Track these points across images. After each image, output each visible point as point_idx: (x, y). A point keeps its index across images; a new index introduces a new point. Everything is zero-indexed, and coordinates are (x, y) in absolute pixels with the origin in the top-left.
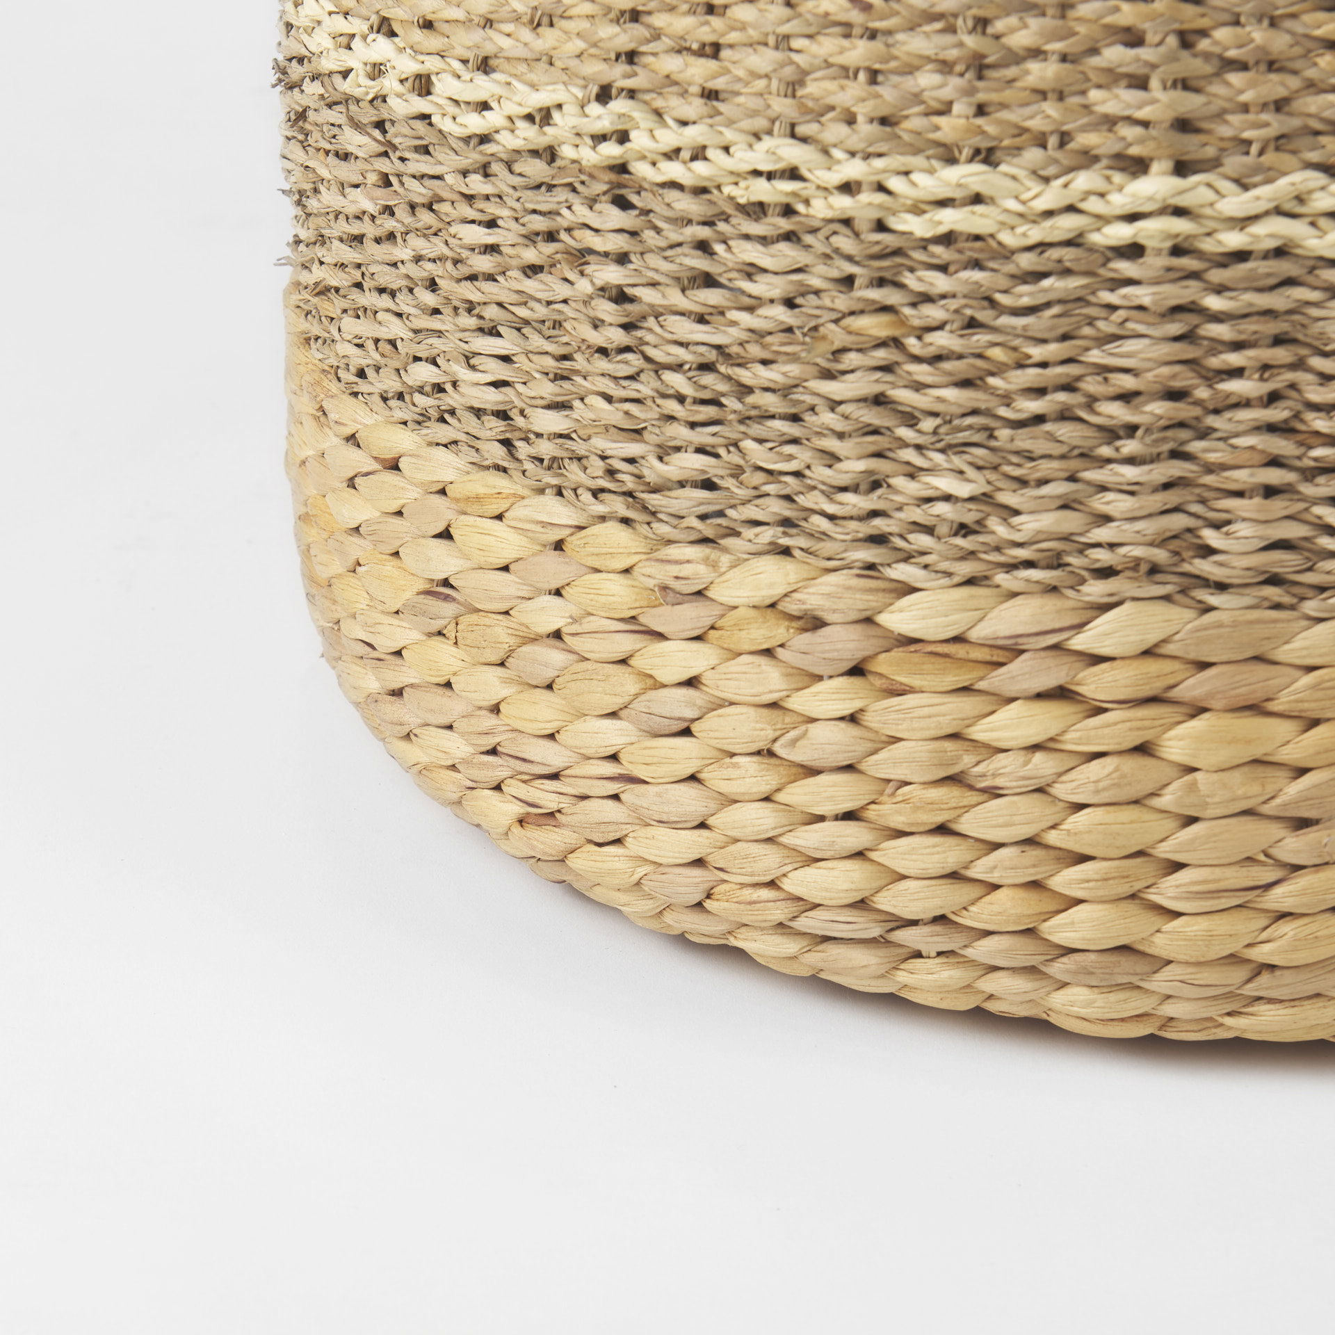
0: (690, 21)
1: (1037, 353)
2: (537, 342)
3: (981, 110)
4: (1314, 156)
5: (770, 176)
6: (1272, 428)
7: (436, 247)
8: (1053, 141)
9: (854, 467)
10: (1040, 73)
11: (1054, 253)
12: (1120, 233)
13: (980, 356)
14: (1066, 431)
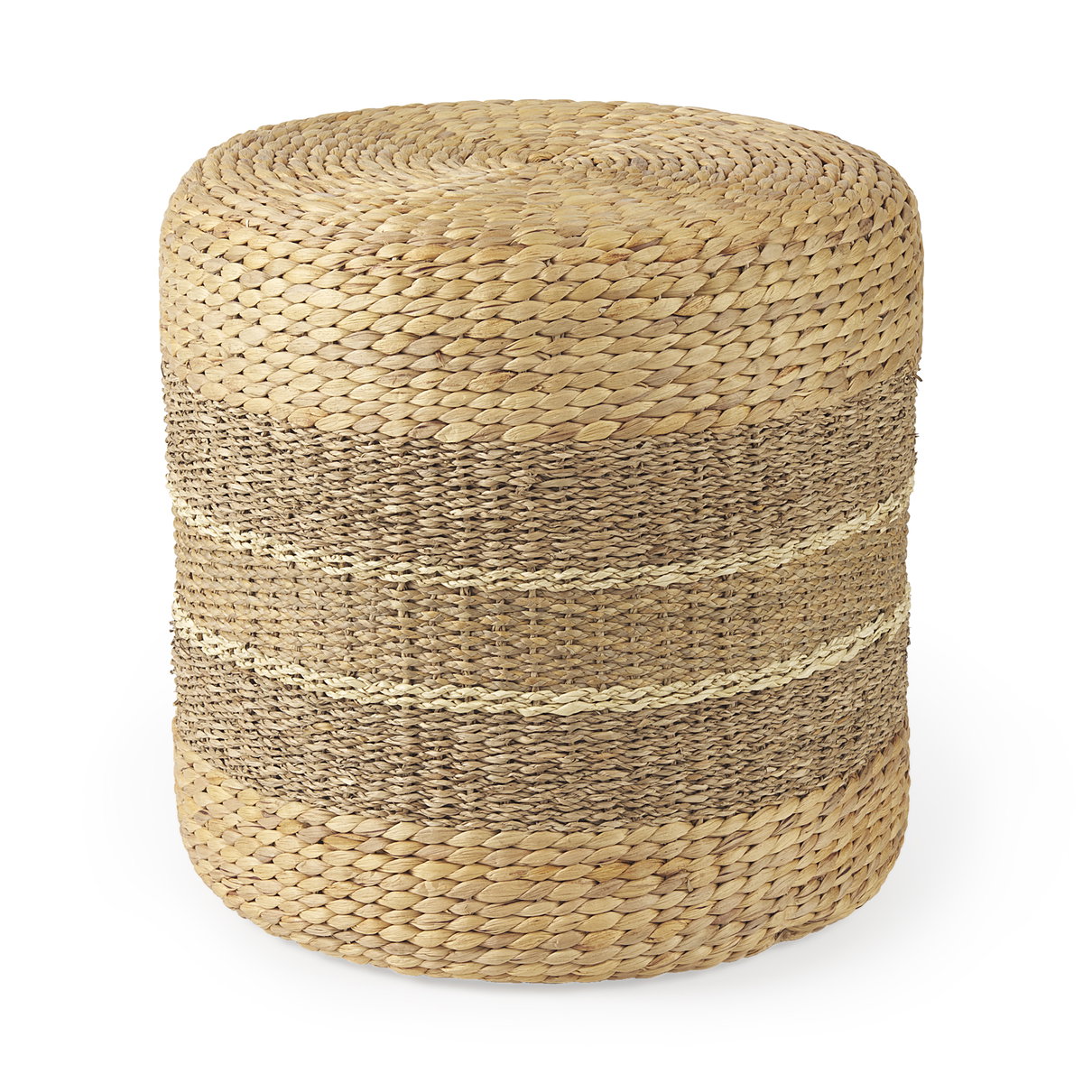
0: (270, 625)
1: (371, 739)
2: (230, 726)
3: (352, 660)
4: (453, 680)
5: (293, 676)
6: (444, 767)
7: (203, 692)
8: (374, 671)
9: (318, 773)
10: (370, 649)
11: (374, 707)
12: (393, 702)
13: (354, 739)
14: (379, 764)
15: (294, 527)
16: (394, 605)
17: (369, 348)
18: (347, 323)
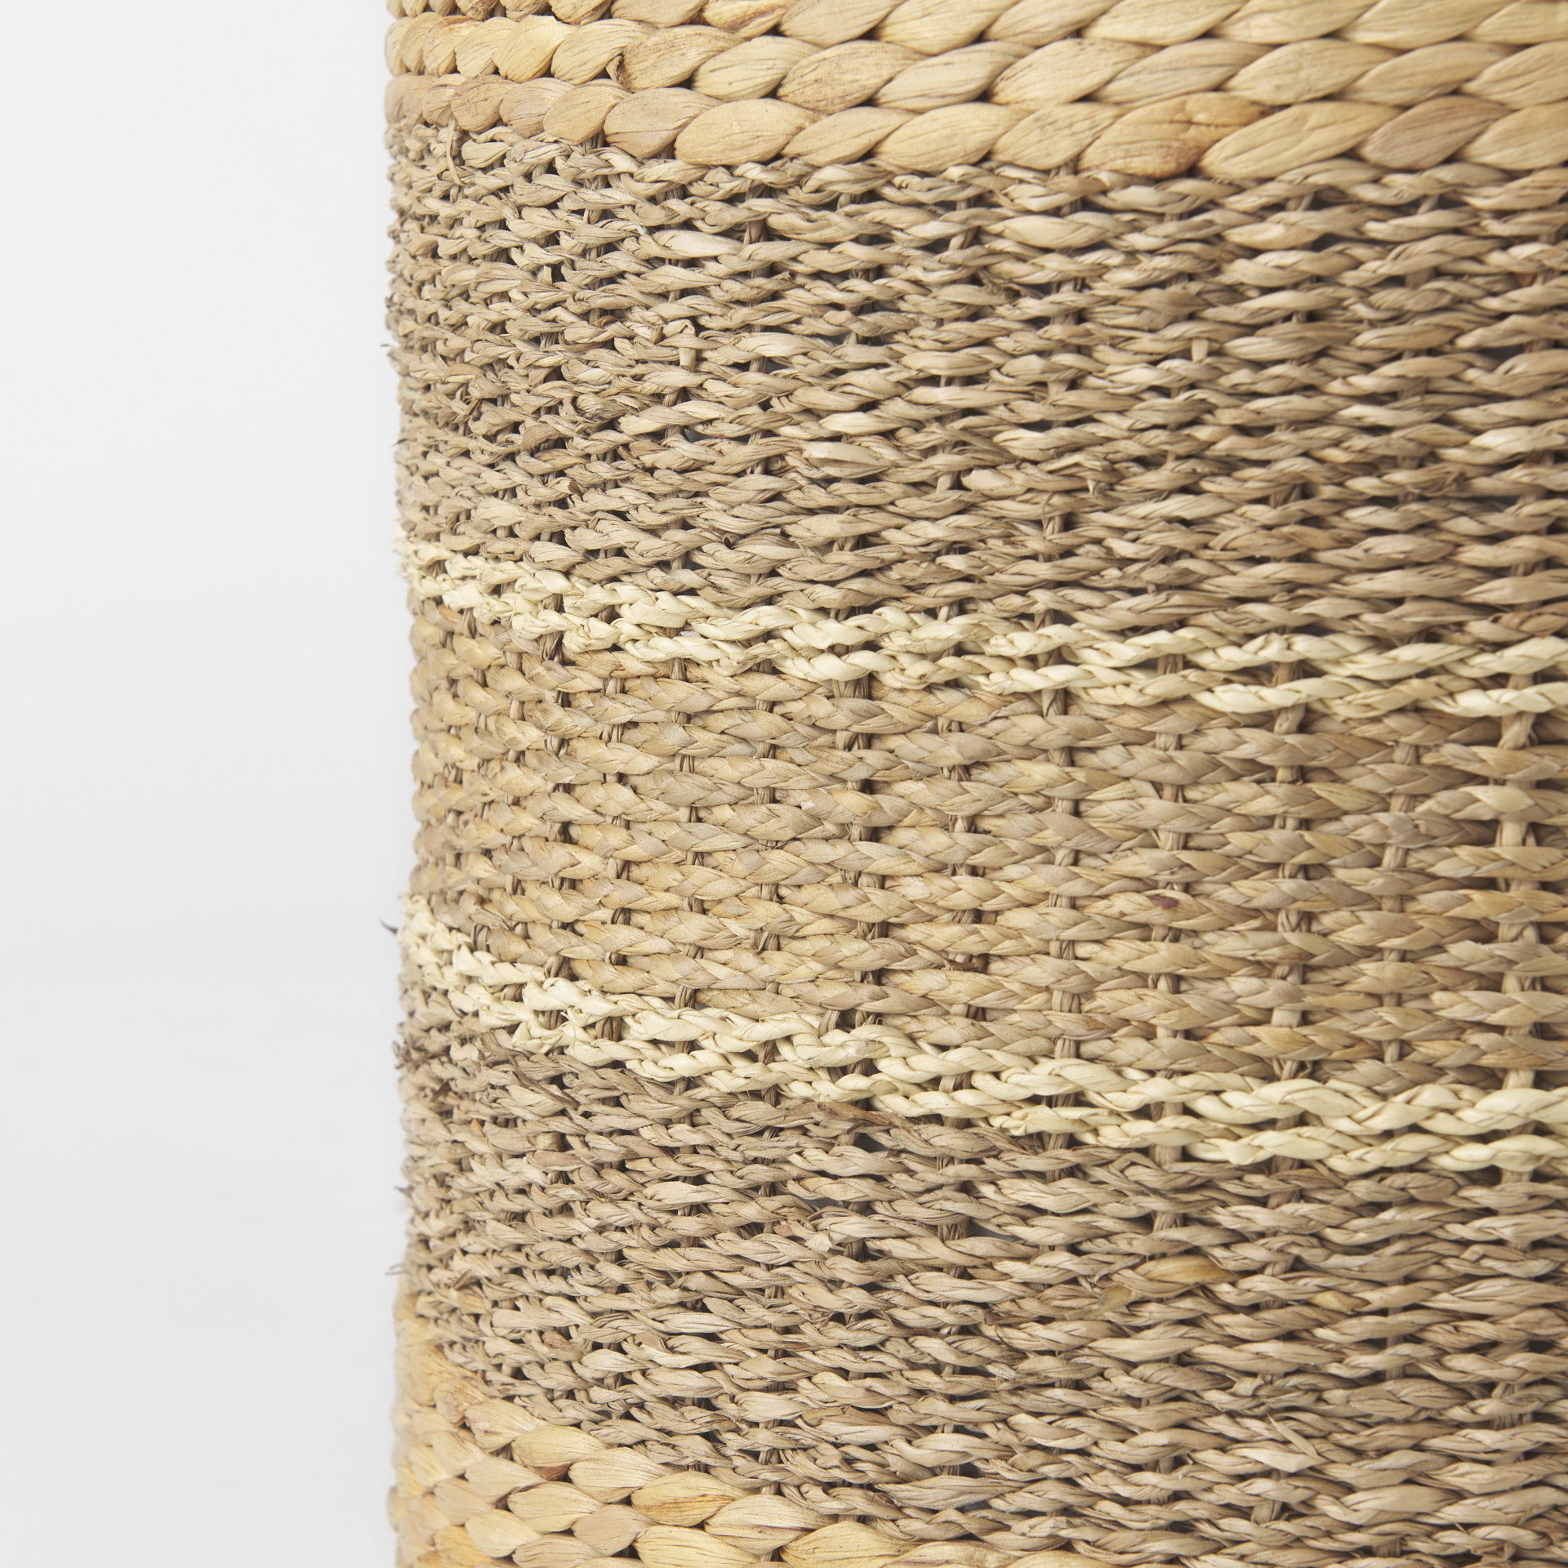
0: (955, 930)
1: (1376, 1297)
2: (755, 1311)
3: (1305, 1019)
5: (1051, 1102)
7: (629, 1213)
8: (1391, 1052)
9: (1153, 1441)
10: (1371, 973)
11: (1397, 1180)
12: (1474, 1156)
13: (1307, 1303)
14: (1410, 1390)
15: (1088, 557)
16: (1488, 800)
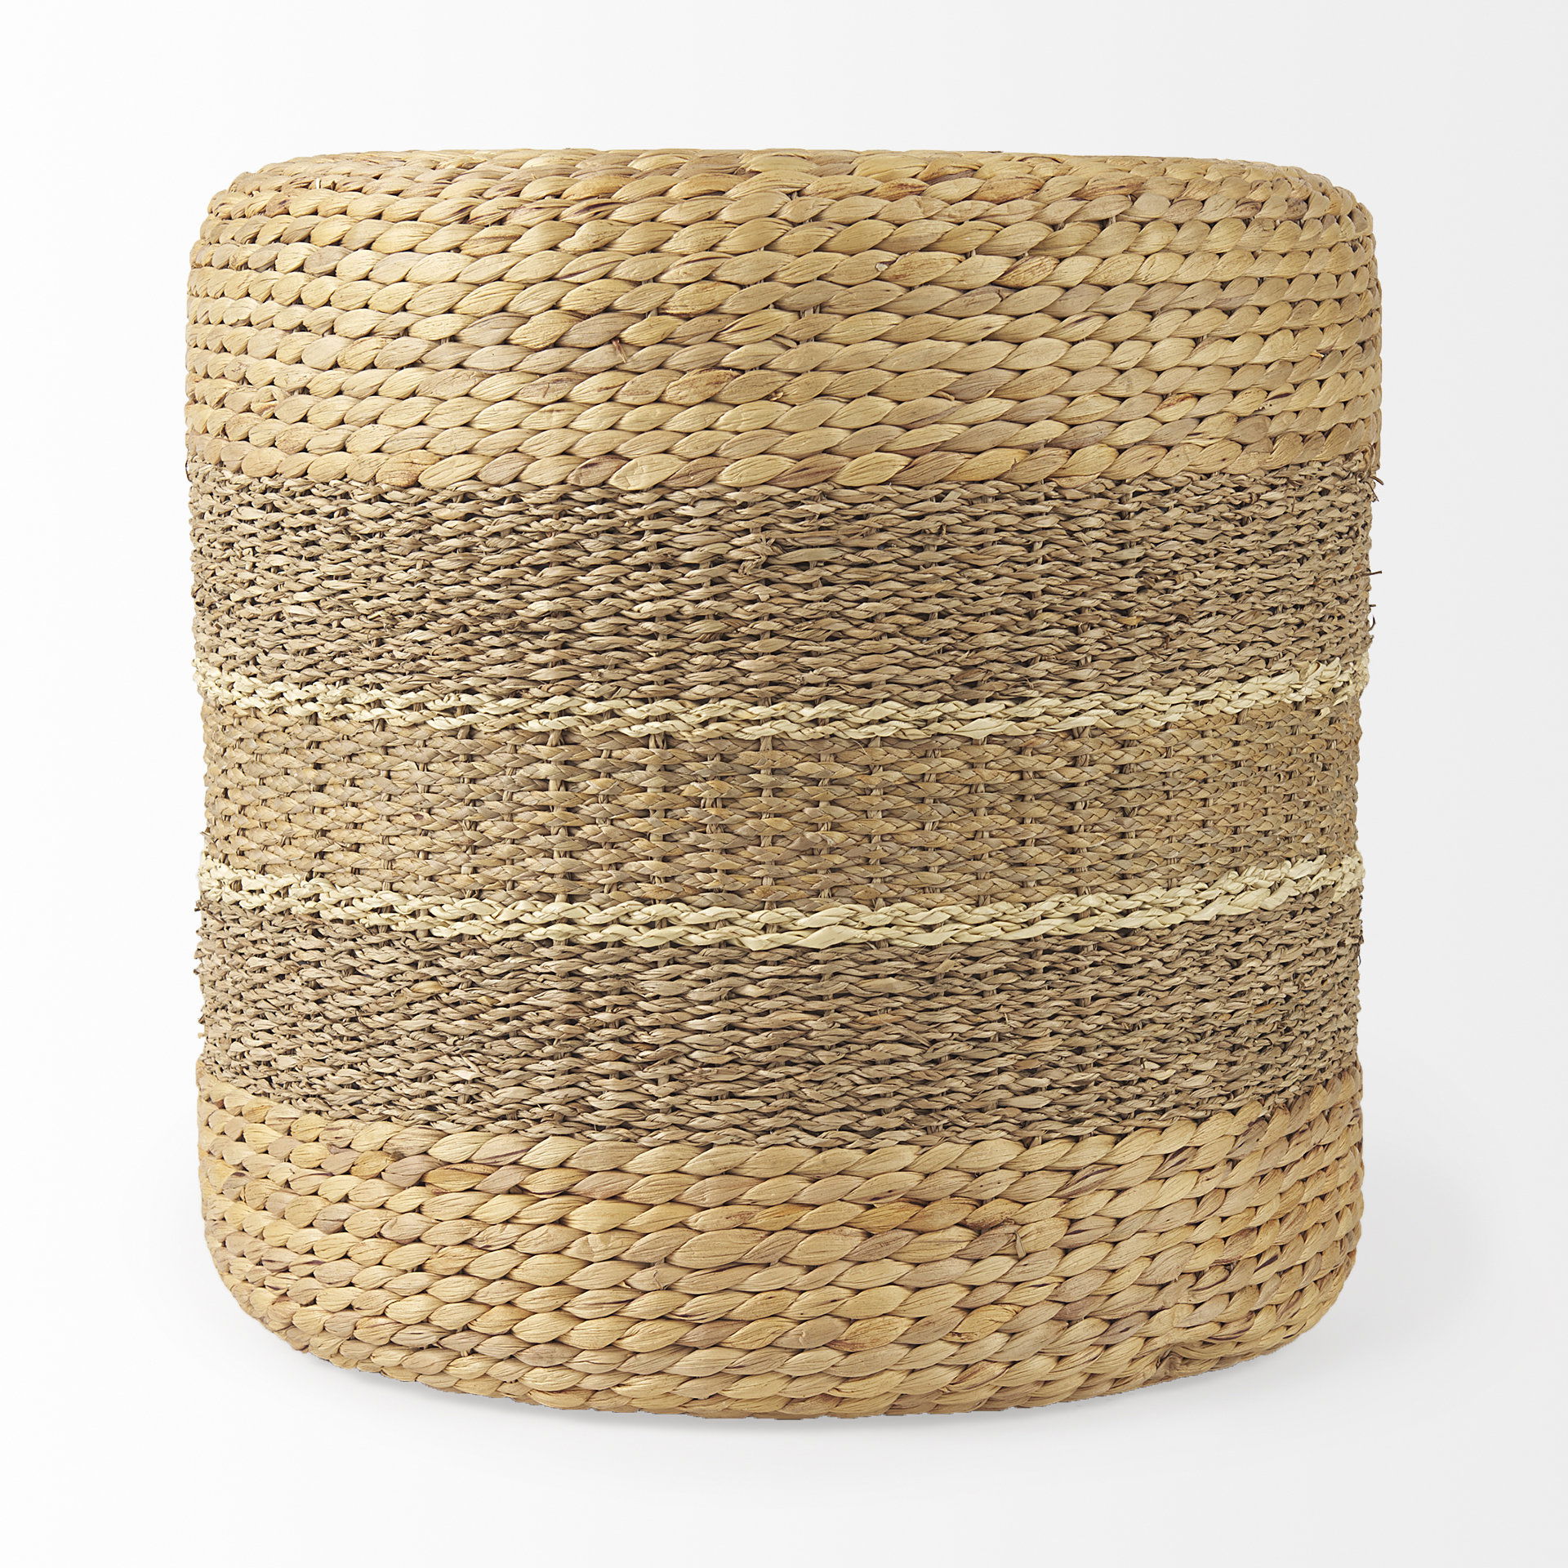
15: (386, 660)
16: (543, 770)
17: (506, 342)
18: (470, 304)
